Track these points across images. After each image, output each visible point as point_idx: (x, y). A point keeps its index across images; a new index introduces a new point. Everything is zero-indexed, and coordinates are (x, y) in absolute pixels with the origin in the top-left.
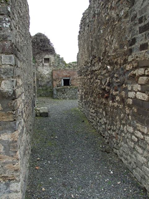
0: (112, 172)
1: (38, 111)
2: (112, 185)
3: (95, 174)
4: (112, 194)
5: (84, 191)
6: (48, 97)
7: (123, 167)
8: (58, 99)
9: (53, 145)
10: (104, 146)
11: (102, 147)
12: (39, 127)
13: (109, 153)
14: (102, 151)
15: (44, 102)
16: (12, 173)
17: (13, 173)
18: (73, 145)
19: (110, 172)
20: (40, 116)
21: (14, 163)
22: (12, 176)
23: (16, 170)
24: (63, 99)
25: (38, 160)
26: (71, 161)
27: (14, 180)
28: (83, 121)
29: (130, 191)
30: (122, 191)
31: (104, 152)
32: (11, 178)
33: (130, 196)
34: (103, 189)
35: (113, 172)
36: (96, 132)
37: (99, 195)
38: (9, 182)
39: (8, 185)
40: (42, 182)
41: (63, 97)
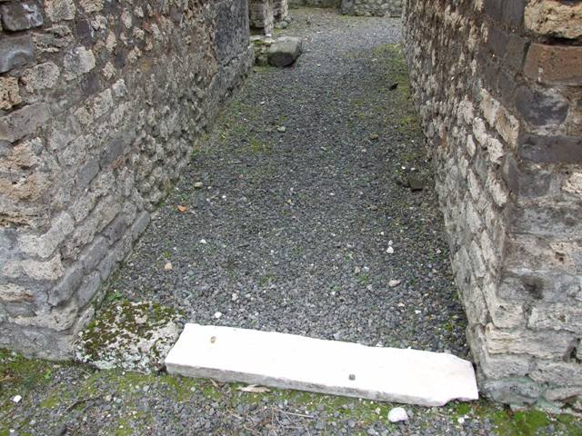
0: (390, 250)
1: (264, 49)
2: (369, 287)
3: (339, 247)
4: (354, 310)
5: (275, 290)
6: (327, 7)
7: (439, 240)
8: (357, 15)
9: (261, 149)
10: (413, 169)
11: (408, 171)
12: (249, 97)
13: (420, 190)
14: (399, 183)
15: (308, 23)
16: (14, 206)
17: (17, 205)
18: (322, 157)
19: (386, 247)
20: (269, 63)
21: (15, 179)
22: (16, 214)
23: (24, 198)
24: (373, 15)
25: (196, 188)
26: (290, 201)
27: (26, 227)
28: (394, 87)
29: (417, 312)
30: (388, 308)
31: (404, 186)
32: (15, 220)
33: (405, 325)
34: (333, 293)
35: (395, 249)
36: (415, 122)
37: (313, 306)
38: (12, 229)
39: (13, 238)
40: (175, 248)
41: (371, 7)
